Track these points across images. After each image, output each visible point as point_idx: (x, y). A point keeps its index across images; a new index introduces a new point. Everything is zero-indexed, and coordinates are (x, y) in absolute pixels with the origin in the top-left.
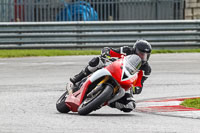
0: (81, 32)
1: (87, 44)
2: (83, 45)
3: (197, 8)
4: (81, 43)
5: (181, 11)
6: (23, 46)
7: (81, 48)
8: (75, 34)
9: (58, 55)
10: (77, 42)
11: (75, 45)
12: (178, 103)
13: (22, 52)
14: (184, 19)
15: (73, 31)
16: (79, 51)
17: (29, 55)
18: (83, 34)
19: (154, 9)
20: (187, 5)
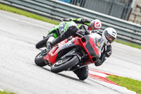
0: (55, 7)
1: (57, 17)
2: (54, 17)
3: (139, 16)
4: (53, 15)
5: (128, 15)
6: (13, 4)
7: (52, 18)
8: (51, 8)
9: (35, 18)
10: (51, 14)
11: (49, 15)
12: (105, 76)
13: (11, 8)
14: (128, 20)
15: (50, 6)
16: (50, 20)
17: (15, 12)
18: (56, 9)
19: (109, 7)
20: (133, 12)
